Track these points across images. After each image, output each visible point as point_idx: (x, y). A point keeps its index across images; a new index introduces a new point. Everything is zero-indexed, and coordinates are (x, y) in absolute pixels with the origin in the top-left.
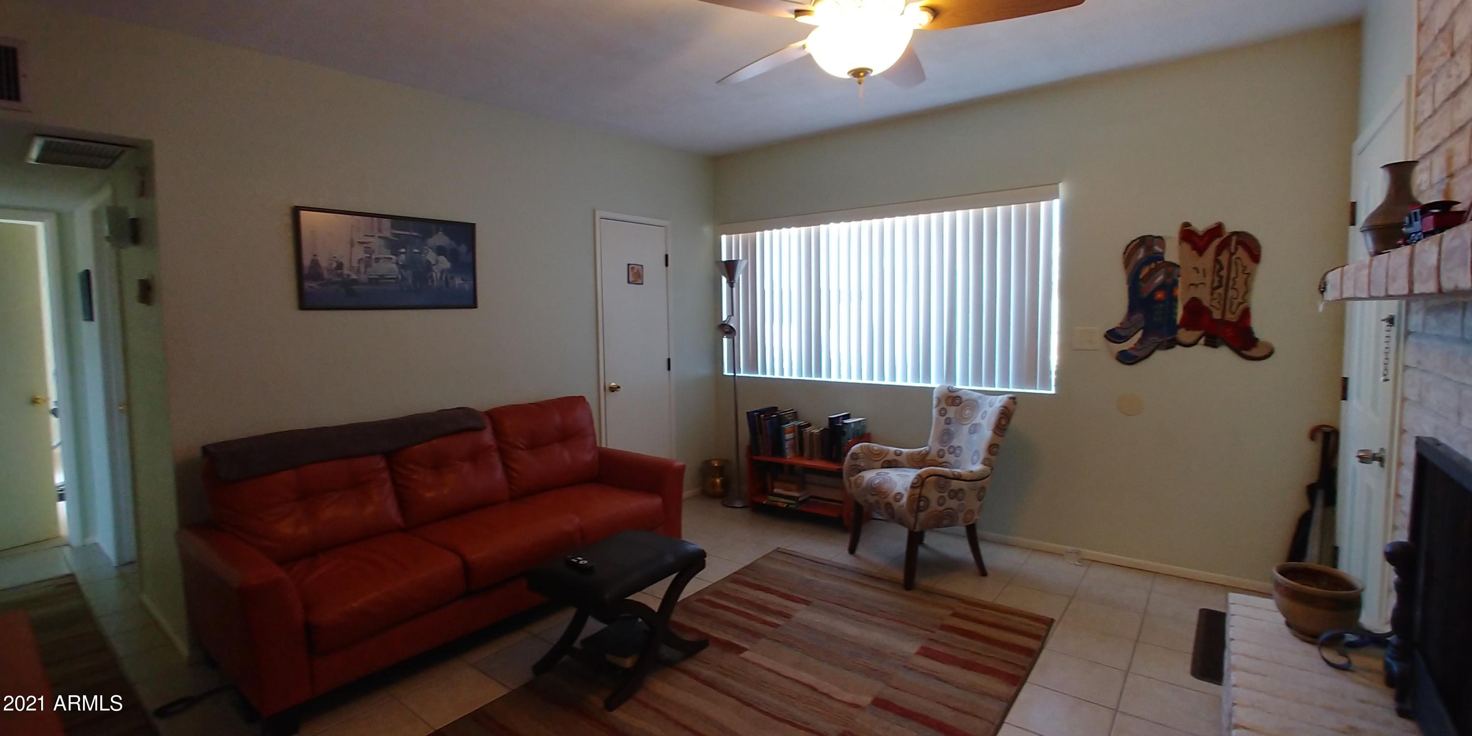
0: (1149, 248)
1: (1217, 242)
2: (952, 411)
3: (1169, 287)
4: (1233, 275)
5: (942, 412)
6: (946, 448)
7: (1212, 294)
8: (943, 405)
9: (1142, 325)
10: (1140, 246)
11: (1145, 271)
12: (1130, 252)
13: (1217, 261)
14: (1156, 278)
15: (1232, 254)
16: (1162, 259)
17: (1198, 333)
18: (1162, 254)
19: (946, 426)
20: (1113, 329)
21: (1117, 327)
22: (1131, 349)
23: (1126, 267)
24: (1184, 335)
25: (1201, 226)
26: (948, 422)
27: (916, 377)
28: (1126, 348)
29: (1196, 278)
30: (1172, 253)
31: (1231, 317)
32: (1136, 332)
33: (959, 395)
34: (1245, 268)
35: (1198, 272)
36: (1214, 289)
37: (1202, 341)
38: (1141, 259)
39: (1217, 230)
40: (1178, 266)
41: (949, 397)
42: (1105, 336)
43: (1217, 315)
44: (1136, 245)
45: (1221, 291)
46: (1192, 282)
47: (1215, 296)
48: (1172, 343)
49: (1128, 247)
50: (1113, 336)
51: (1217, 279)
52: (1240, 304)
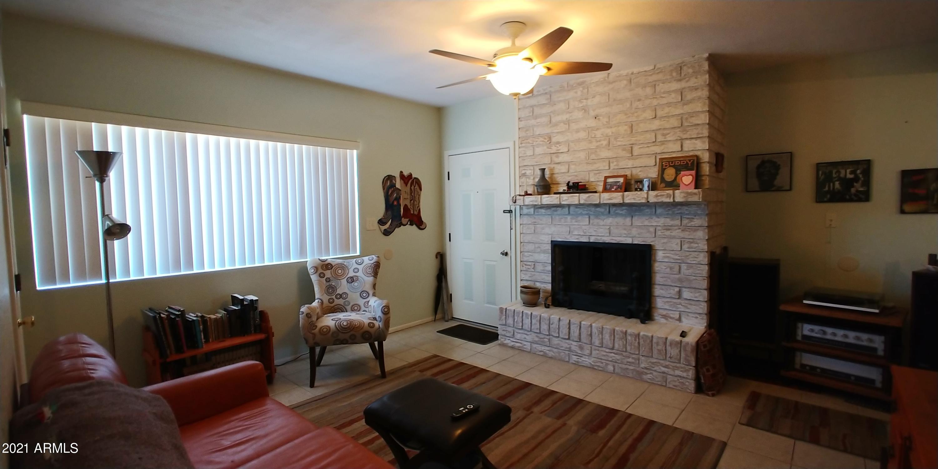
0: (391, 181)
1: (410, 181)
2: (328, 274)
3: (398, 199)
4: (415, 196)
5: (321, 276)
6: (334, 297)
7: (410, 203)
8: (320, 271)
9: (391, 217)
10: (387, 180)
11: (390, 192)
12: (384, 181)
13: (411, 189)
14: (394, 195)
15: (415, 187)
16: (395, 186)
17: (407, 220)
18: (395, 184)
19: (328, 284)
20: (381, 219)
21: (382, 218)
22: (388, 228)
23: (384, 189)
24: (404, 221)
25: (406, 173)
26: (328, 280)
27: (280, 257)
28: (386, 228)
29: (406, 196)
30: (398, 184)
31: (416, 213)
32: (389, 220)
33: (329, 263)
34: (418, 192)
35: (406, 193)
36: (411, 201)
37: (409, 223)
38: (389, 186)
39: (410, 176)
40: (400, 190)
41: (323, 265)
42: (378, 222)
43: (412, 212)
44: (387, 179)
45: (412, 201)
46: (405, 198)
47: (411, 204)
48: (401, 224)
49: (384, 179)
50: (381, 222)
51: (411, 196)
52: (418, 207)
